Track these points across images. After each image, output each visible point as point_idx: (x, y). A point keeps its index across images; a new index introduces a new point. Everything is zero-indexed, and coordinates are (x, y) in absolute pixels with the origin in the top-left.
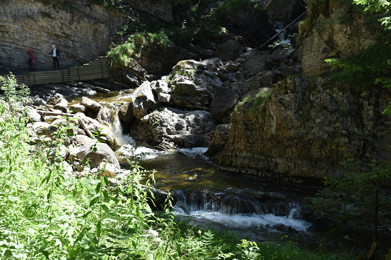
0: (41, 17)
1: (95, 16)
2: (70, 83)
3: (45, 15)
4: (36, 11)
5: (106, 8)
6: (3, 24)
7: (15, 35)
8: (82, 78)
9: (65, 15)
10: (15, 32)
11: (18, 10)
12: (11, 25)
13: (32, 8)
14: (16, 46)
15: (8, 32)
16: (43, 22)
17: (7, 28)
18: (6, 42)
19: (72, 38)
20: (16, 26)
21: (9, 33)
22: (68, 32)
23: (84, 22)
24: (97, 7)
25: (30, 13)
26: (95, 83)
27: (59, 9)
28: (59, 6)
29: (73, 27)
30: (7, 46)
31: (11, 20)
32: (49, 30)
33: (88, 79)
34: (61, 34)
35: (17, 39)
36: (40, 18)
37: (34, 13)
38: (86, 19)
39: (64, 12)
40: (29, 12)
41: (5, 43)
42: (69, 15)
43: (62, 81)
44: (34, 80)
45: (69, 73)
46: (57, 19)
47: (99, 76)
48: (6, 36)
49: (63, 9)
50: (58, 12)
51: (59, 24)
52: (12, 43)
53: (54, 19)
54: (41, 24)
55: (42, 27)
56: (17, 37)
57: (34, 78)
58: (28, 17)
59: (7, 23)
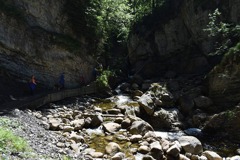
3: (70, 58)
4: (65, 56)
6: (45, 62)
7: (51, 68)
8: (87, 93)
11: (55, 54)
13: (63, 54)
14: (51, 75)
17: (47, 64)
20: (53, 64)
21: (48, 67)
23: (86, 63)
24: (90, 57)
25: (62, 57)
27: (77, 55)
32: (69, 67)
34: (75, 69)
35: (52, 71)
36: (67, 60)
41: (45, 73)
42: (80, 59)
45: (81, 90)
46: (75, 61)
51: (76, 64)
52: (49, 73)
54: (67, 63)
57: (67, 94)
59: (48, 61)
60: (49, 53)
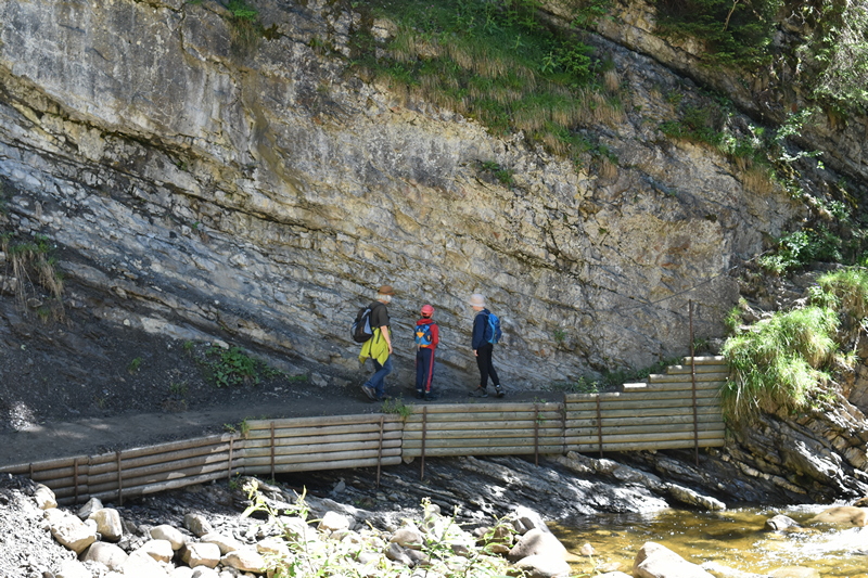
0: (472, 181)
1: (682, 186)
2: (562, 461)
3: (491, 173)
4: (455, 156)
5: (731, 158)
6: (320, 201)
7: (362, 244)
8: (613, 442)
9: (568, 179)
10: (364, 233)
11: (386, 149)
12: (349, 207)
13: (440, 143)
14: (360, 289)
15: (333, 234)
16: (480, 202)
17: (334, 214)
18: (323, 272)
19: (584, 274)
20: (371, 213)
21: (340, 237)
22: (570, 246)
23: (640, 210)
24: (693, 153)
25: (429, 163)
26: (664, 464)
27: (549, 151)
28: (550, 139)
29: (591, 228)
30: (324, 287)
31: (352, 185)
32: (496, 235)
33: (634, 446)
34: (541, 253)
35: (367, 265)
36: (469, 187)
37: (445, 164)
38: (647, 200)
39: (567, 164)
40: (426, 157)
41: (319, 277)
42: (582, 177)
43: (529, 450)
44: (424, 439)
45: (564, 419)
46: (536, 194)
47: (682, 439)
48: (324, 249)
49: (564, 154)
50: (541, 165)
51: (542, 215)
52: (346, 276)
53: (525, 190)
54: (468, 210)
55: (471, 222)
56: (369, 256)
57: (424, 430)
58: (422, 177)
59: (337, 198)
60: (344, 137)
